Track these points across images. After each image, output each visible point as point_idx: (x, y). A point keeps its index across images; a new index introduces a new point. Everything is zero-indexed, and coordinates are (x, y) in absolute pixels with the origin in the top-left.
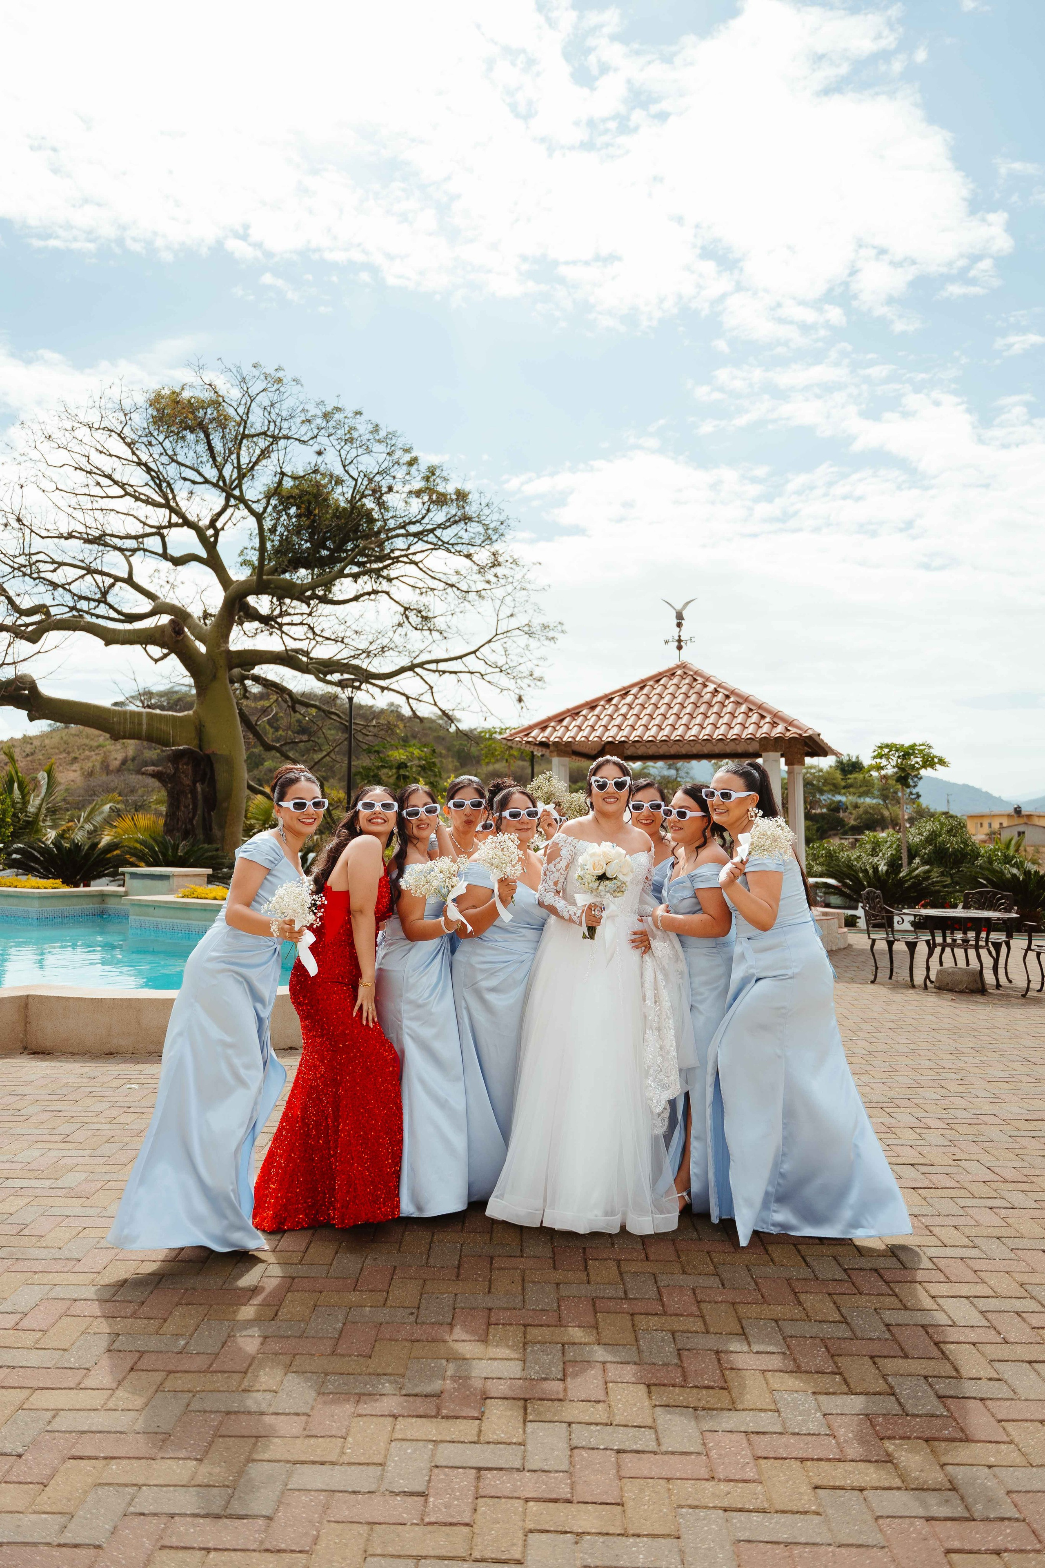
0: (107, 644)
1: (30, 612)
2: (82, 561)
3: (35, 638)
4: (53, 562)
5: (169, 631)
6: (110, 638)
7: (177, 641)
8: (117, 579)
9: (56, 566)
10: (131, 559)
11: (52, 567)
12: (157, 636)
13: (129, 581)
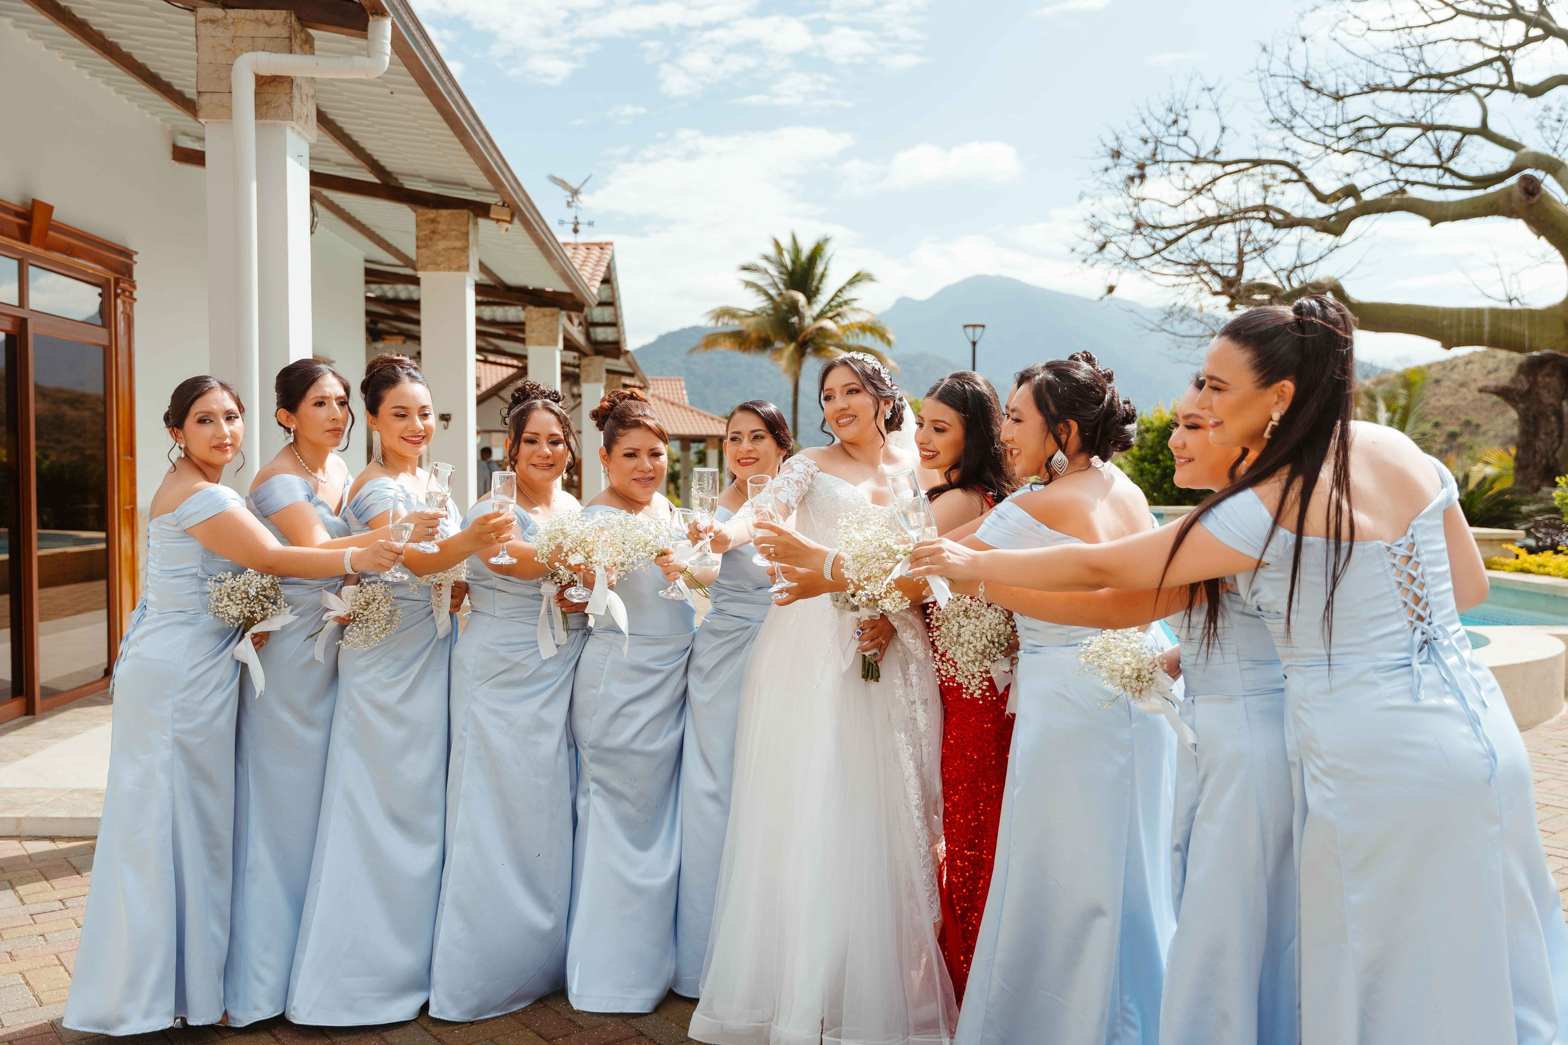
0: (1433, 224)
1: (1334, 197)
2: (1413, 117)
3: (1337, 228)
4: (1381, 126)
5: (1518, 193)
6: (1436, 214)
7: (1531, 206)
8: (1466, 132)
9: (1383, 129)
10: (1487, 101)
11: (1378, 131)
12: (1501, 202)
13: (1483, 131)
